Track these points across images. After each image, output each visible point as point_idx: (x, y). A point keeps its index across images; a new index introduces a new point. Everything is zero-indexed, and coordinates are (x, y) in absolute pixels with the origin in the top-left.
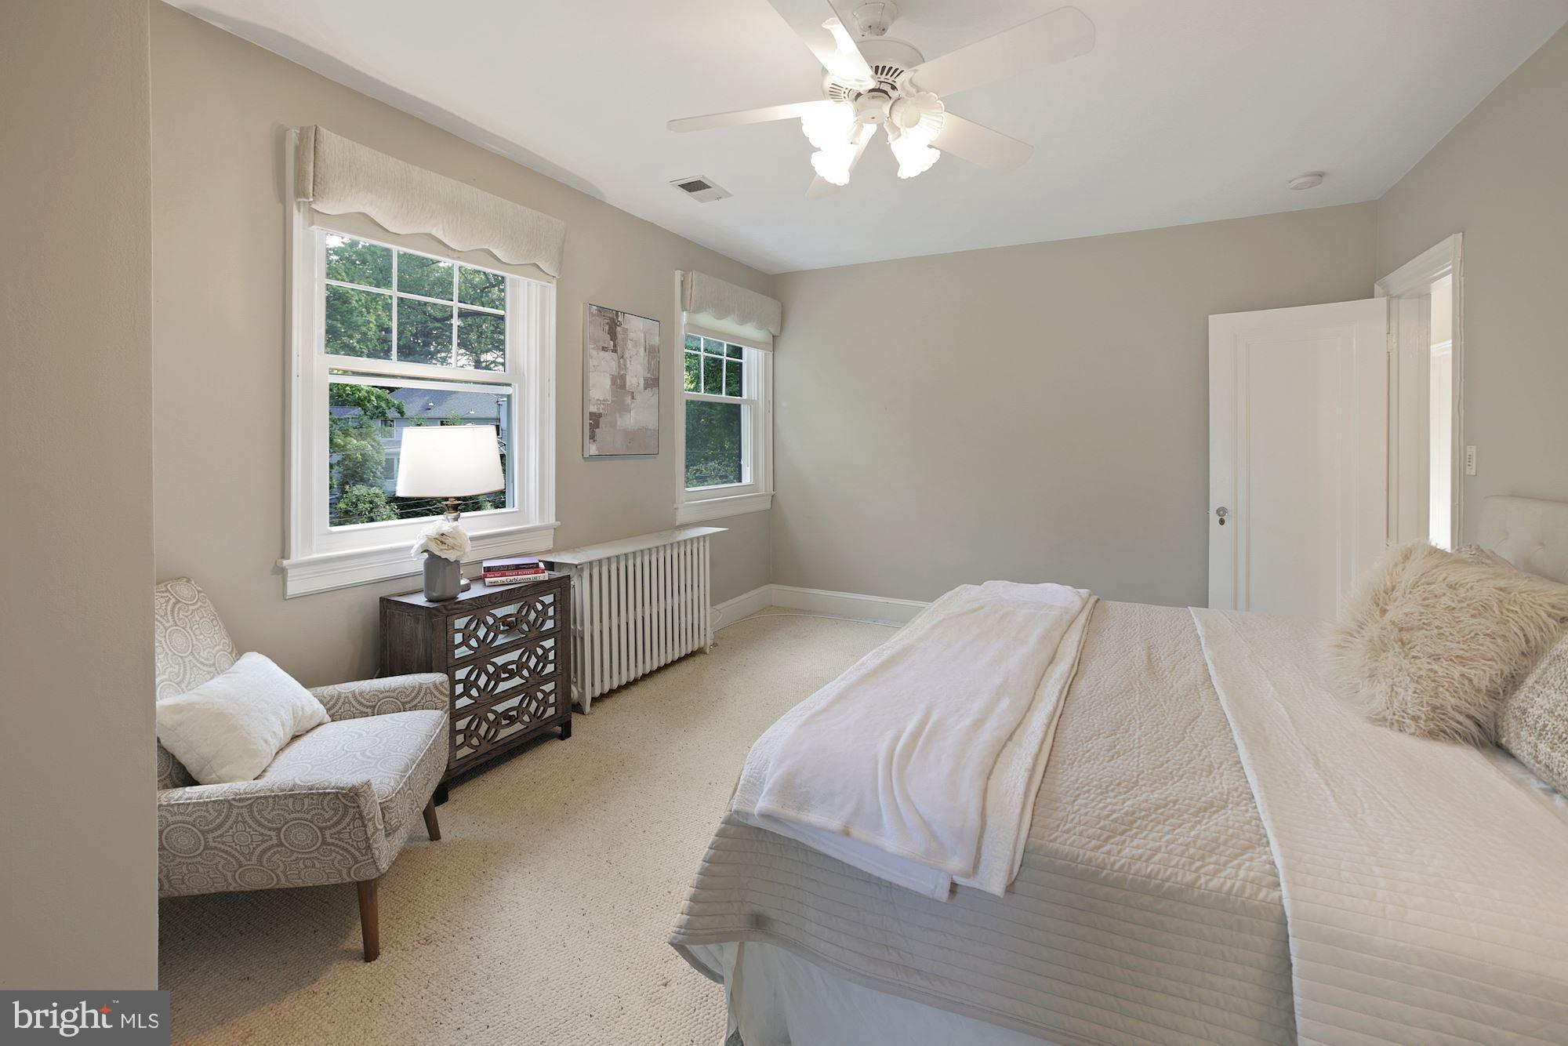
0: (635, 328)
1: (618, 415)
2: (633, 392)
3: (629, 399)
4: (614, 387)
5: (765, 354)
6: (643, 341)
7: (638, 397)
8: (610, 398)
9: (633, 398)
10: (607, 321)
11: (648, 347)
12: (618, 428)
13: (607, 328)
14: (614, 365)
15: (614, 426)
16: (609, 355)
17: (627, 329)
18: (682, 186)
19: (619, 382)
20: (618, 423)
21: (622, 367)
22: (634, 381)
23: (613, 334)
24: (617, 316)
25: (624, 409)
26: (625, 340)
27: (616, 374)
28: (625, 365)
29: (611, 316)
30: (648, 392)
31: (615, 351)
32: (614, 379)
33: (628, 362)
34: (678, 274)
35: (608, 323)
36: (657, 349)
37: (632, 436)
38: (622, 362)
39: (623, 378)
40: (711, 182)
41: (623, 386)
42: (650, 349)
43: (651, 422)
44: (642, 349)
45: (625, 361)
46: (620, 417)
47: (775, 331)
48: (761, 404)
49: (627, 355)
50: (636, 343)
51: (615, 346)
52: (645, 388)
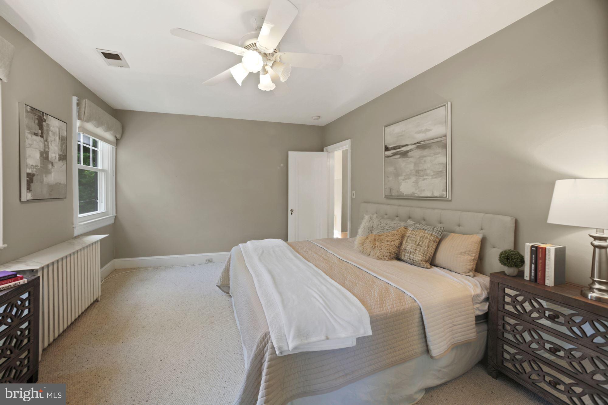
0: (54, 124)
1: (44, 175)
2: (53, 162)
3: (50, 166)
4: (41, 158)
5: (112, 147)
6: (58, 133)
7: (55, 164)
8: (39, 165)
9: (53, 165)
10: (37, 117)
11: (60, 137)
12: (44, 183)
13: (37, 121)
14: (42, 145)
15: (42, 182)
16: (38, 138)
17: (49, 124)
18: (104, 54)
19: (45, 155)
20: (45, 180)
21: (46, 146)
22: (53, 155)
23: (41, 127)
24: (43, 116)
25: (48, 172)
26: (48, 130)
27: (43, 150)
28: (48, 146)
29: (39, 114)
30: (61, 163)
31: (42, 136)
32: (42, 154)
33: (50, 144)
34: (75, 99)
35: (37, 119)
36: (65, 139)
37: (52, 187)
38: (46, 144)
39: (47, 153)
40: (123, 57)
41: (47, 158)
42: (61, 138)
43: (62, 180)
44: (58, 138)
45: (48, 143)
46: (45, 176)
47: (118, 136)
48: (110, 172)
49: (49, 140)
50: (54, 133)
51: (42, 133)
52: (59, 160)
